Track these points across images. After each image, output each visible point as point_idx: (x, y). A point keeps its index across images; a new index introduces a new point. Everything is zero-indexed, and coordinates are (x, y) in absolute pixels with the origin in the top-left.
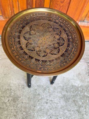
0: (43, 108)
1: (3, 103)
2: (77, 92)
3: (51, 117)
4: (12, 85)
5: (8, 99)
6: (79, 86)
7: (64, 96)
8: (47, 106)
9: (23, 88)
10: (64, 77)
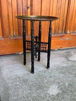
0: (49, 80)
1: (16, 85)
2: (68, 69)
3: (59, 83)
4: (19, 75)
5: (19, 82)
6: (67, 66)
7: (61, 72)
8: (52, 79)
9: (28, 75)
10: (54, 65)
